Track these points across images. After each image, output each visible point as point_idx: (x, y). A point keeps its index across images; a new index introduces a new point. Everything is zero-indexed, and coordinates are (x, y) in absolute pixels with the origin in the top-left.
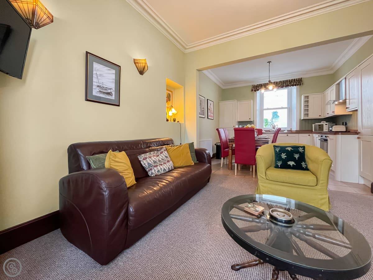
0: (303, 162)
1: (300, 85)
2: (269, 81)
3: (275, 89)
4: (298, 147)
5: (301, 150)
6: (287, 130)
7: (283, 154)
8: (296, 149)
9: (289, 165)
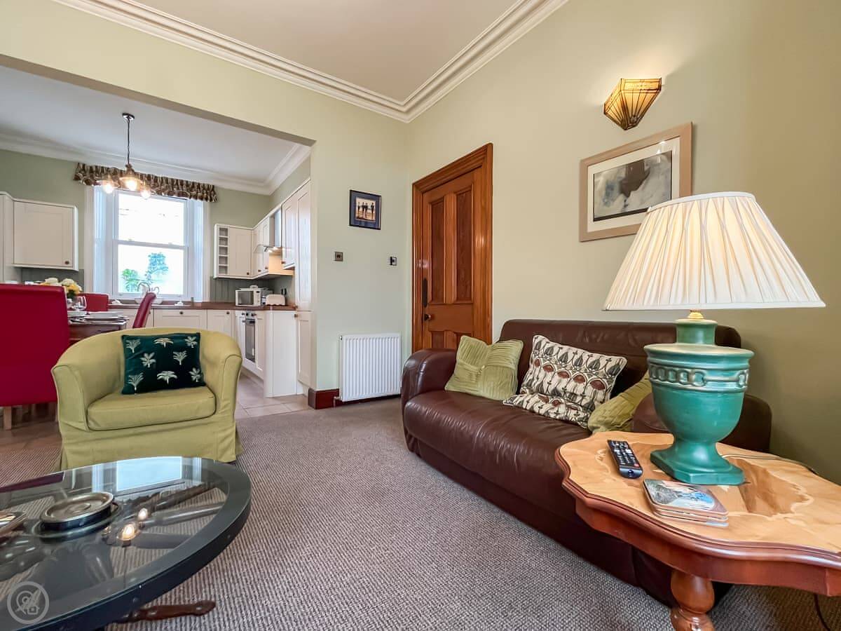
0: (194, 370)
1: (211, 200)
2: (127, 166)
3: (146, 193)
4: (185, 336)
5: (191, 342)
6: (183, 302)
7: (146, 355)
8: (179, 342)
9: (162, 380)
